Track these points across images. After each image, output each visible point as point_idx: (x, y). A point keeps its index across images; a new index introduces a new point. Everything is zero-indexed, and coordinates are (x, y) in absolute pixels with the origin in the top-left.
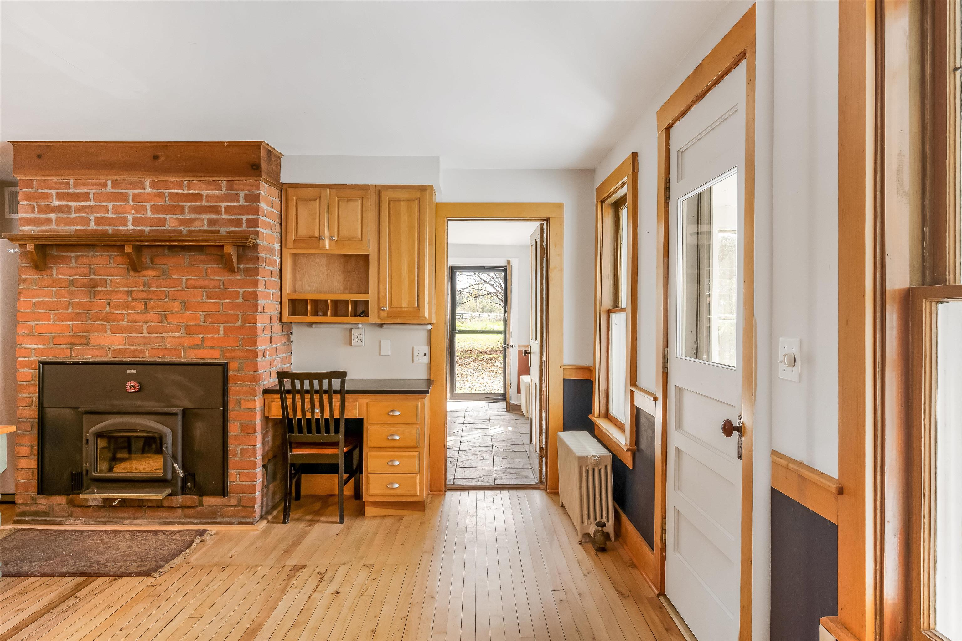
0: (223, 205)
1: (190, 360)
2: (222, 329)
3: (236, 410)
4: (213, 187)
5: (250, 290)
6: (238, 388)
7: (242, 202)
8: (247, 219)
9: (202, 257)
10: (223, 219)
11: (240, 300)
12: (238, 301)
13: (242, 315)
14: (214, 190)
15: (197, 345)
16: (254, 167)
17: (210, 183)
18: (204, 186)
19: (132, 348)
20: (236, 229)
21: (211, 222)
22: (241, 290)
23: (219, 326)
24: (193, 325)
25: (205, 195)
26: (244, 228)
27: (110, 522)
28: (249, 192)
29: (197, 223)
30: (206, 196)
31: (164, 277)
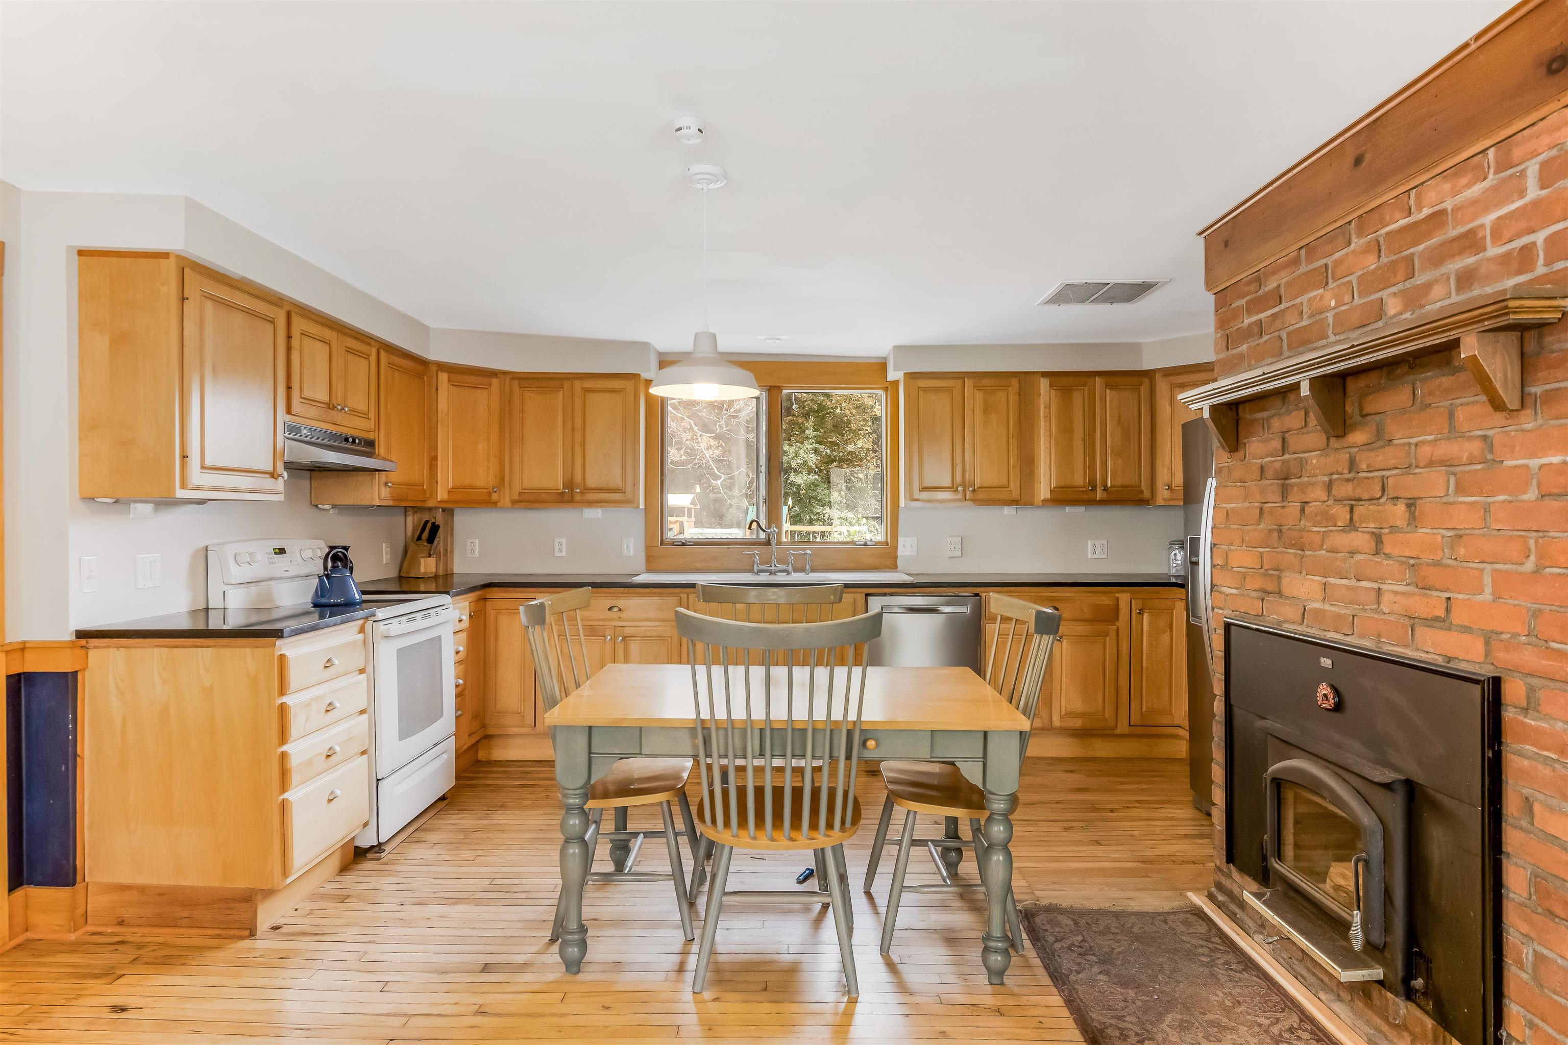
0: (1488, 219)
1: (1424, 656)
2: (1487, 580)
3: (1521, 829)
4: (1464, 181)
5: (1556, 459)
6: (1526, 762)
7: (1533, 192)
8: (1549, 240)
9: (1446, 381)
10: (1489, 260)
11: (1531, 495)
12: (1525, 497)
13: (1537, 543)
14: (1468, 186)
15: (1437, 619)
16: (1554, 66)
17: (1458, 169)
18: (1447, 186)
19: (1333, 609)
20: (1522, 279)
21: (1465, 279)
22: (1534, 463)
23: (1482, 570)
24: (1428, 565)
25: (1449, 208)
26: (1541, 269)
27: (1303, 977)
28: (1554, 152)
29: (1437, 291)
30: (1452, 211)
31: (1380, 443)
